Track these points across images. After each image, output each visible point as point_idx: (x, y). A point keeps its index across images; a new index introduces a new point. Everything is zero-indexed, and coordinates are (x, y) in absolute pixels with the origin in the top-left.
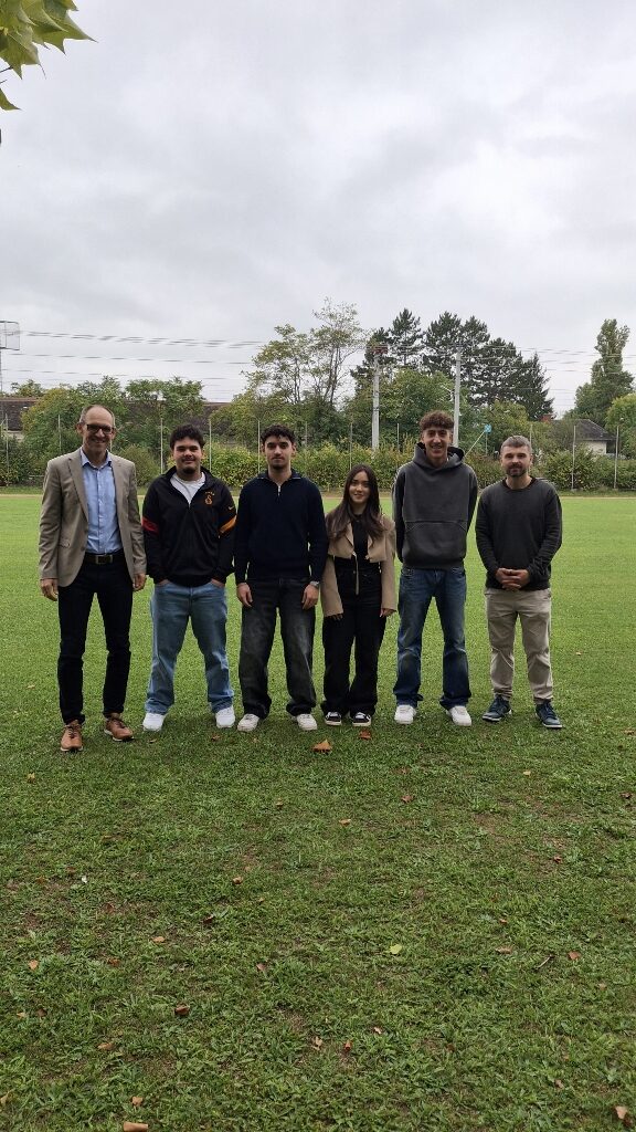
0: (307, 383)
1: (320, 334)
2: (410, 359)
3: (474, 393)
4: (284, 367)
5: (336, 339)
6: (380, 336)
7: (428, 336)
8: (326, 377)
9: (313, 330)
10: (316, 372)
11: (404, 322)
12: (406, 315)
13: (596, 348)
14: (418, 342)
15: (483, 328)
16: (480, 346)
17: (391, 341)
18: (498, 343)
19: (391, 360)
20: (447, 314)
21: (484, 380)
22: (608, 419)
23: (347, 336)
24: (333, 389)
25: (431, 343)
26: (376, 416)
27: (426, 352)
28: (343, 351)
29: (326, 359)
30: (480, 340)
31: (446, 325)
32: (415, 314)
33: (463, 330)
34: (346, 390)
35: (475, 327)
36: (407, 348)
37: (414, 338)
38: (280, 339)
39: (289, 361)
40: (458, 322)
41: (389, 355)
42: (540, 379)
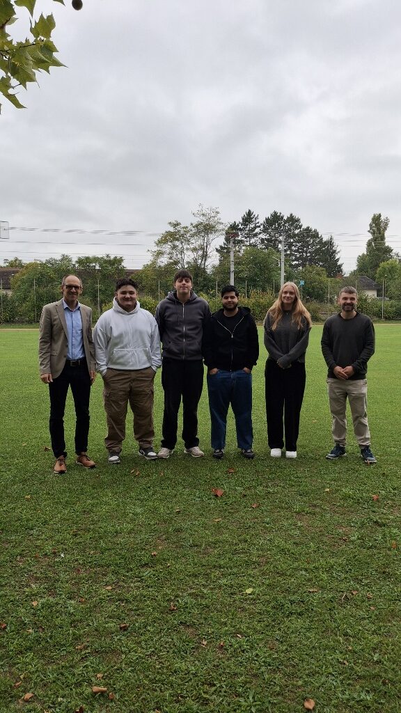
0: (189, 257)
1: (197, 226)
2: (253, 241)
3: (293, 261)
4: (174, 247)
5: (206, 229)
6: (234, 227)
7: (264, 226)
8: (200, 253)
9: (192, 224)
10: (195, 250)
11: (248, 218)
12: (249, 213)
13: (369, 231)
14: (257, 230)
15: (298, 220)
16: (297, 232)
17: (241, 230)
18: (308, 229)
19: (241, 241)
20: (275, 213)
21: (300, 253)
22: (377, 276)
23: (214, 227)
24: (205, 260)
25: (265, 230)
26: (232, 276)
27: (263, 236)
28: (211, 236)
29: (200, 242)
30: (296, 228)
31: (275, 219)
32: (255, 213)
33: (286, 222)
34: (213, 260)
35: (293, 220)
36: (252, 234)
37: (255, 228)
38: (172, 229)
39: (177, 243)
40: (282, 218)
41: (239, 238)
42: (335, 251)
